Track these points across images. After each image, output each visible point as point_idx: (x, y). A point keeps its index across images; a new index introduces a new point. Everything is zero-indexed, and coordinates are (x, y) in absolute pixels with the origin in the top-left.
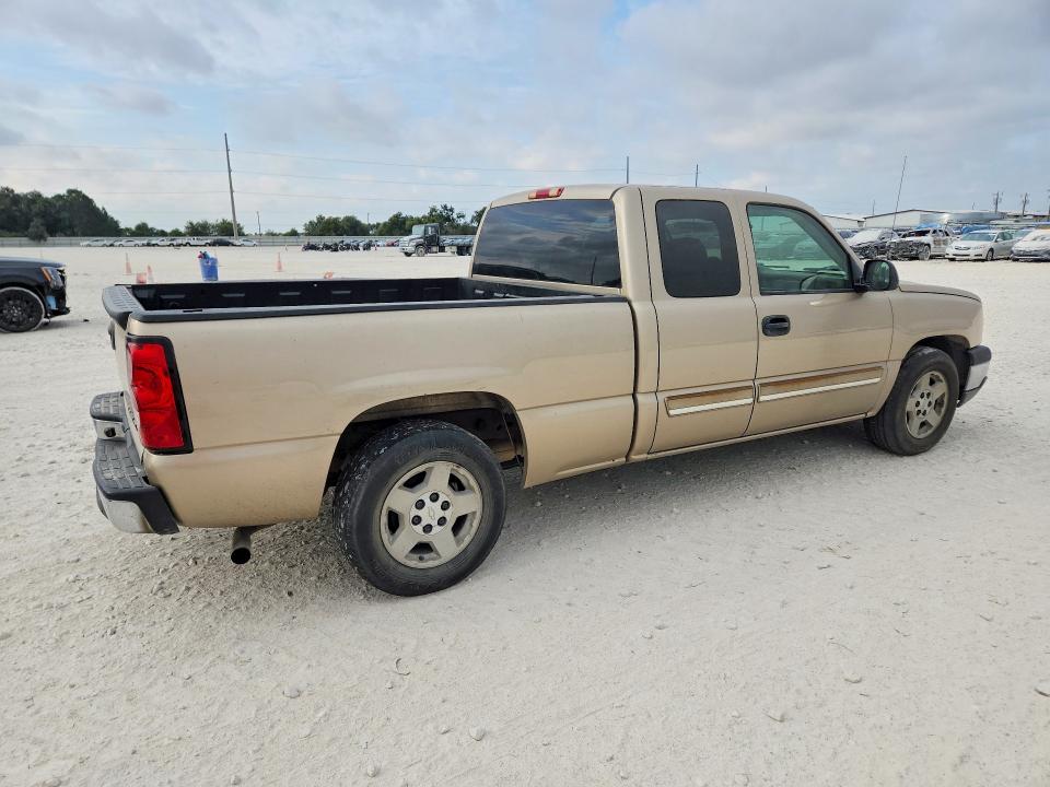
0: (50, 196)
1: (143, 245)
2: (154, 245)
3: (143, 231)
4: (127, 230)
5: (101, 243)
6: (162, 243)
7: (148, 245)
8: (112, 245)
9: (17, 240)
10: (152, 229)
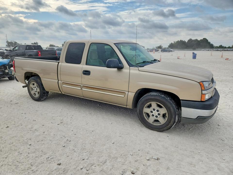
0: (199, 40)
1: (216, 50)
2: (218, 50)
3: (221, 47)
4: (217, 47)
5: (206, 50)
6: (221, 50)
7: (217, 50)
8: (209, 50)
9: (190, 49)
10: (223, 46)
